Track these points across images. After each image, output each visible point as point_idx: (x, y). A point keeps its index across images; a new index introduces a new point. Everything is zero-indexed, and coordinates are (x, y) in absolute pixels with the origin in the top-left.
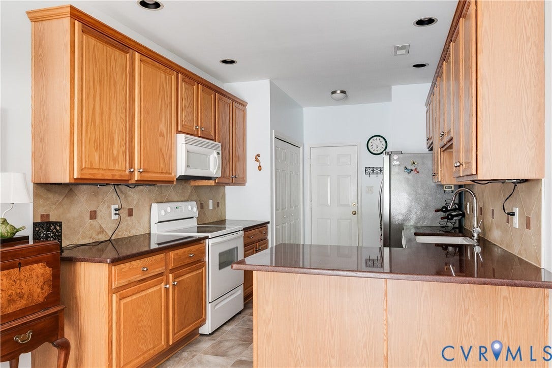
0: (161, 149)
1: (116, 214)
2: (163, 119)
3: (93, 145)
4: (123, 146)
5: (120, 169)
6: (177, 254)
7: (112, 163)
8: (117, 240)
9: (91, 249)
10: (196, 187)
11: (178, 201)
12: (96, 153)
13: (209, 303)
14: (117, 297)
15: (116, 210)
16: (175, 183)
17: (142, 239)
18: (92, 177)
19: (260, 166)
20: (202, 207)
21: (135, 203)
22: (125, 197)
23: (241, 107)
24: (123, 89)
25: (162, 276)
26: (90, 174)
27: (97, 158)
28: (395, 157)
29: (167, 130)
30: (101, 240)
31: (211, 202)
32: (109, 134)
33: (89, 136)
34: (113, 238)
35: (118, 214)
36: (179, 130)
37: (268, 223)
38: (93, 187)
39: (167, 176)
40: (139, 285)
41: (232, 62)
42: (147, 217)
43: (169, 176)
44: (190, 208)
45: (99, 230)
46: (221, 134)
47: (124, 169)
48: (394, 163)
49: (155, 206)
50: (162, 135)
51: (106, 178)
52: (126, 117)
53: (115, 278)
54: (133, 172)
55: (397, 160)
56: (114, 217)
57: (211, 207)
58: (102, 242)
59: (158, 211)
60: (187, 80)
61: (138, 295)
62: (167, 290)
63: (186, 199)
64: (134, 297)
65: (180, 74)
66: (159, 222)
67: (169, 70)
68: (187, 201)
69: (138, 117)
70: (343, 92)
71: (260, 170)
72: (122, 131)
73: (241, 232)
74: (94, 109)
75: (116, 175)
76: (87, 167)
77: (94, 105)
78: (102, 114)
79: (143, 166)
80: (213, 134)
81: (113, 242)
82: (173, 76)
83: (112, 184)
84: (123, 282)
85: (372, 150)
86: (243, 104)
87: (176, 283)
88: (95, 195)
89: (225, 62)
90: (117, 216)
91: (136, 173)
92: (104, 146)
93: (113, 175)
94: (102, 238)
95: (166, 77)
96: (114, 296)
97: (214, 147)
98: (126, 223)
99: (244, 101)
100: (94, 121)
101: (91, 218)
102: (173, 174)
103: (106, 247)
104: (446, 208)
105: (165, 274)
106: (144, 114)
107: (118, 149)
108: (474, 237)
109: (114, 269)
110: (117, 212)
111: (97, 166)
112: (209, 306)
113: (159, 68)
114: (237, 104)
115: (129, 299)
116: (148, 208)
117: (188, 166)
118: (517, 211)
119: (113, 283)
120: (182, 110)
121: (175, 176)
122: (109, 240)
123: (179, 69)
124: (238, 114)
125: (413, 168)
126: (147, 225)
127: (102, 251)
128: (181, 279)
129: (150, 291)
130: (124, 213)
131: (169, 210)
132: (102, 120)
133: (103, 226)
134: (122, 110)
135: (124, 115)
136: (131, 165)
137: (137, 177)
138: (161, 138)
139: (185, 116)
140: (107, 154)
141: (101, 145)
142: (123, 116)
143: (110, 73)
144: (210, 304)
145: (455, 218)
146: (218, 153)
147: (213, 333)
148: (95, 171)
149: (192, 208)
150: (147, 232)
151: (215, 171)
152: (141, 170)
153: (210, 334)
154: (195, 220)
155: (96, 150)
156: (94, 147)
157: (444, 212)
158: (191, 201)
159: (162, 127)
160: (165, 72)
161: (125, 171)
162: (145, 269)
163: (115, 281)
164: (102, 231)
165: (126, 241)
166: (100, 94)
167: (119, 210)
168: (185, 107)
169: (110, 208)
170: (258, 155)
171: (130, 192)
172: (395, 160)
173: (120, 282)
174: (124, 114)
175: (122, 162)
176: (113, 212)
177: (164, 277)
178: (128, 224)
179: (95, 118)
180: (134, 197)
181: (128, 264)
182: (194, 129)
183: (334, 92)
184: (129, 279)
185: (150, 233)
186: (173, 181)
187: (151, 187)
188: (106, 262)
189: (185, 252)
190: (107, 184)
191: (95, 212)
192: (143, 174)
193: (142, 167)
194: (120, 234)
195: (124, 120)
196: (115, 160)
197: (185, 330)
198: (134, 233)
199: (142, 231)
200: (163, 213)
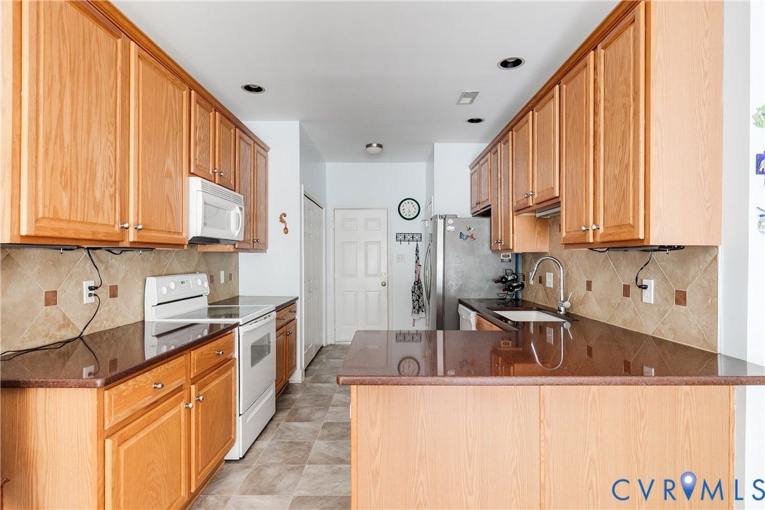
0: (168, 197)
1: (90, 295)
2: (171, 152)
3: (59, 178)
4: (111, 187)
5: (106, 222)
6: (202, 353)
7: (93, 212)
8: (91, 336)
9: (47, 354)
10: (205, 253)
11: (181, 274)
12: (63, 194)
13: (240, 415)
14: (113, 442)
15: (91, 288)
16: (186, 247)
17: (131, 331)
18: (56, 234)
19: (286, 228)
20: (212, 280)
21: (121, 276)
22: (106, 268)
23: (262, 151)
24: (111, 94)
25: (181, 390)
26: (53, 229)
27: (66, 202)
28: (450, 221)
29: (176, 170)
30: (65, 339)
31: (222, 273)
32: (87, 163)
33: (51, 163)
34: (84, 334)
35: (95, 295)
36: (192, 171)
37: (297, 299)
38: (51, 251)
39: (175, 236)
40: (150, 413)
41: (259, 90)
42: (138, 299)
43: (178, 237)
44: (199, 282)
45: (62, 322)
46: (242, 184)
47: (113, 224)
48: (450, 228)
49: (151, 281)
50: (169, 175)
51: (82, 236)
52: (115, 138)
53: (110, 411)
54: (127, 228)
55: (452, 225)
56: (87, 300)
57: (222, 281)
58: (68, 341)
59: (156, 288)
60: (204, 102)
61: (147, 430)
62: (189, 409)
63: (192, 270)
64: (142, 434)
65: (193, 92)
66: (158, 304)
67: (179, 82)
68: (194, 273)
69: (134, 142)
70: (380, 146)
71: (286, 233)
72: (110, 161)
73: (273, 313)
74: (60, 116)
75: (98, 233)
76: (47, 215)
77: (61, 110)
78: (74, 127)
79: (142, 219)
80: (232, 182)
81: (86, 340)
82: (184, 92)
83: (86, 246)
84: (125, 414)
85: (403, 215)
86: (265, 149)
87: (201, 398)
88: (54, 265)
89: (248, 88)
90: (93, 297)
91: (132, 231)
92: (80, 181)
93: (94, 233)
94: (69, 334)
95: (174, 92)
96: (108, 442)
97: (237, 201)
98: (106, 308)
99: (266, 145)
100: (60, 136)
101: (47, 304)
102: (184, 235)
103: (74, 348)
104: (506, 279)
105: (184, 387)
106: (143, 142)
107: (102, 189)
108: (560, 311)
109: (109, 394)
110: (93, 292)
111: (65, 216)
112: (239, 420)
113: (166, 76)
114: (260, 148)
115: (133, 441)
116: (140, 284)
117: (205, 224)
118: (651, 283)
119: (106, 419)
120: (196, 144)
121: (187, 237)
122: (80, 337)
123: (193, 83)
124: (260, 160)
125: (469, 235)
126: (139, 310)
127: (67, 355)
128: (206, 389)
129: (165, 418)
130: (104, 293)
131: (172, 285)
132: (75, 138)
133: (68, 316)
134: (109, 128)
135: (113, 137)
136: (124, 218)
137: (132, 236)
138: (167, 180)
139: (200, 153)
140: (85, 197)
141: (74, 180)
142: (112, 139)
143: (90, 63)
144: (241, 417)
145: (516, 290)
146: (241, 209)
147: (244, 457)
148: (63, 225)
149: (202, 283)
150: (140, 319)
151: (237, 232)
152: (140, 227)
153: (240, 458)
154: (204, 299)
155: (65, 187)
156: (61, 182)
157: (503, 282)
158: (200, 273)
159: (169, 164)
160: (173, 83)
161: (114, 226)
162: (160, 386)
163: (110, 415)
164: (67, 323)
165: (108, 335)
166: (72, 93)
167: (96, 288)
168: (200, 140)
169: (81, 285)
170: (283, 214)
171: (113, 261)
172: (449, 225)
173: (119, 415)
174: (113, 133)
175: (110, 212)
176: (86, 292)
177: (185, 393)
178: (110, 310)
179: (62, 133)
180: (119, 267)
181: (131, 382)
182: (211, 172)
183: (369, 146)
184: (134, 407)
185: (143, 322)
186: (183, 245)
187: (145, 253)
188: (95, 386)
189: (211, 350)
190: (79, 247)
191: (55, 292)
192: (141, 233)
193: (140, 222)
194: (97, 325)
195: (112, 144)
196: (97, 207)
197: (211, 463)
198: (120, 321)
199: (132, 318)
200: (164, 290)
